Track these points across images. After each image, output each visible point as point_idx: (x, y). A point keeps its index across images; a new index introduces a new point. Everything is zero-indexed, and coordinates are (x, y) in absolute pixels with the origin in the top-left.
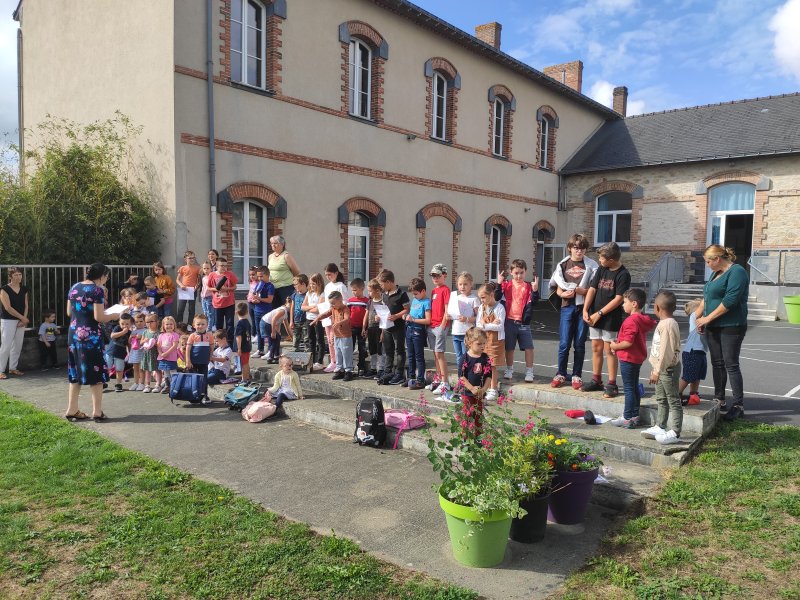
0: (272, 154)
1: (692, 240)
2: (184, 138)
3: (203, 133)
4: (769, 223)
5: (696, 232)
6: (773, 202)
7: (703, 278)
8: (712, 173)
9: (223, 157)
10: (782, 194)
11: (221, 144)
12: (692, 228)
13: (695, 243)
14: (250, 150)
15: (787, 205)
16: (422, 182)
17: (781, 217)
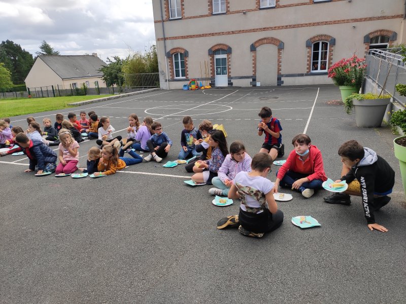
0: (183, 37)
2: (158, 40)
3: (163, 37)
9: (168, 42)
11: (167, 38)
14: (176, 38)
16: (254, 30)
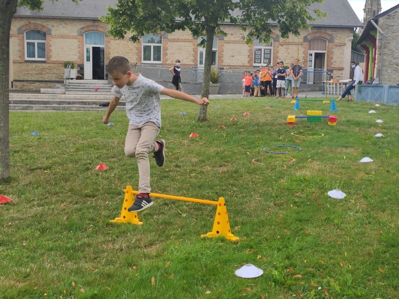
1: (77, 59)
5: (79, 55)
7: (84, 77)
8: (85, 25)
13: (79, 60)
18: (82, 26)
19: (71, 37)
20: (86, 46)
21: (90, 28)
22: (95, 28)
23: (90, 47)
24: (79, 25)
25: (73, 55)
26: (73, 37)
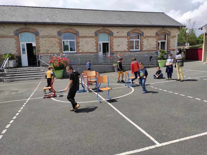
1: (15, 52)
4: (41, 46)
5: (16, 49)
6: (41, 39)
7: (22, 65)
8: (19, 28)
10: (43, 37)
12: (15, 48)
13: (17, 53)
15: (45, 41)
17: (44, 44)
18: (17, 28)
19: (9, 37)
20: (21, 43)
21: (23, 30)
22: (27, 30)
23: (25, 43)
24: (15, 28)
25: (12, 50)
26: (11, 37)
